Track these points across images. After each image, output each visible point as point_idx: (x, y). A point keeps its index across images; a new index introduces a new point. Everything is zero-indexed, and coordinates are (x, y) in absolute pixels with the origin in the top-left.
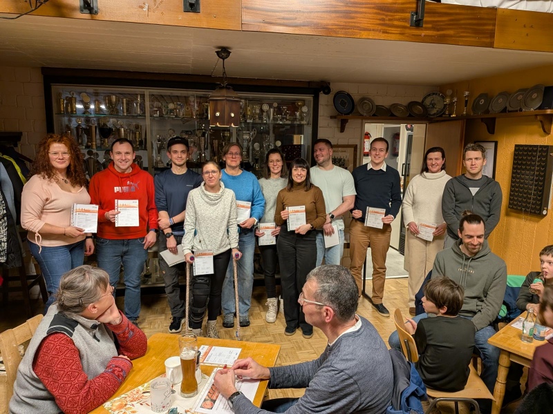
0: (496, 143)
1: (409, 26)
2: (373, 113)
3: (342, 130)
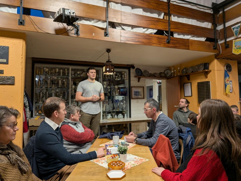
0: (191, 83)
1: (166, 43)
2: (149, 75)
3: (139, 81)
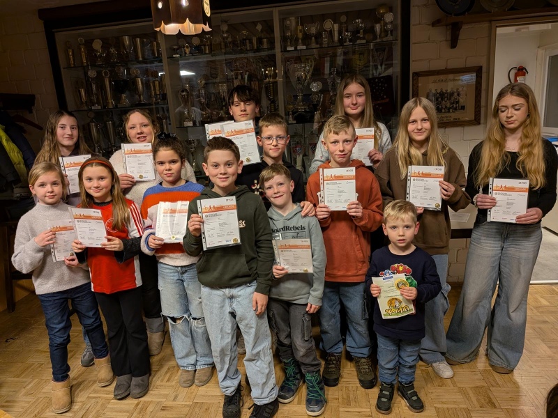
2: (509, 5)
3: (454, 43)
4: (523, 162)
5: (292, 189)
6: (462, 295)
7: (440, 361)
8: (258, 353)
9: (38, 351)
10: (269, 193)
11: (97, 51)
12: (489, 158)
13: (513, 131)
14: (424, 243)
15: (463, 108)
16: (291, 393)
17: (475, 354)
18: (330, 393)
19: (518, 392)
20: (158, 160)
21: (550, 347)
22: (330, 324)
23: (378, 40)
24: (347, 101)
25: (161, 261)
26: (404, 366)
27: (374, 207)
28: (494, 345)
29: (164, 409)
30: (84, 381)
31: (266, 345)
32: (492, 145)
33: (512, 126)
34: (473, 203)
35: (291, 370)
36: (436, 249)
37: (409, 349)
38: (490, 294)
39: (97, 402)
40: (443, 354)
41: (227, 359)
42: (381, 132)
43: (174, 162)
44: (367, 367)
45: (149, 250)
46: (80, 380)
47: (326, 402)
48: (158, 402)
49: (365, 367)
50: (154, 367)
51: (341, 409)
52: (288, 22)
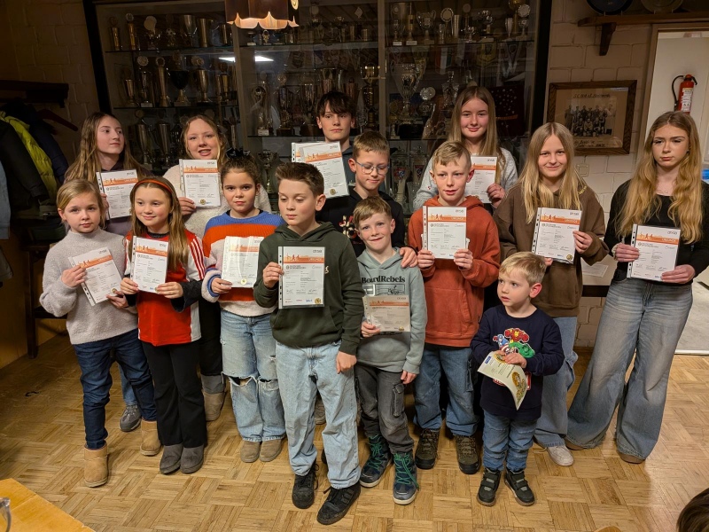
2: (676, 5)
3: (603, 49)
4: (676, 209)
5: (392, 229)
6: (590, 366)
7: (558, 445)
8: (341, 425)
9: (66, 409)
10: (365, 234)
11: (149, 32)
12: (636, 201)
13: (669, 169)
14: (549, 303)
15: (609, 132)
16: (376, 476)
17: (601, 438)
18: (423, 477)
19: (648, 486)
20: (226, 184)
21: (691, 434)
22: (428, 396)
23: (509, 39)
24: (465, 120)
25: (227, 309)
26: (513, 450)
27: (488, 257)
28: (625, 428)
29: (221, 488)
30: (123, 449)
31: (350, 417)
32: (641, 185)
33: (668, 163)
34: (611, 254)
35: (377, 448)
36: (563, 311)
37: (521, 431)
38: (624, 367)
39: (139, 476)
40: (562, 436)
41: (303, 432)
42: (505, 162)
43: (246, 187)
44: (469, 448)
45: (212, 296)
46: (118, 448)
47: (418, 488)
48: (214, 480)
49: (468, 448)
50: (211, 436)
51: (435, 498)
52: (396, 9)
